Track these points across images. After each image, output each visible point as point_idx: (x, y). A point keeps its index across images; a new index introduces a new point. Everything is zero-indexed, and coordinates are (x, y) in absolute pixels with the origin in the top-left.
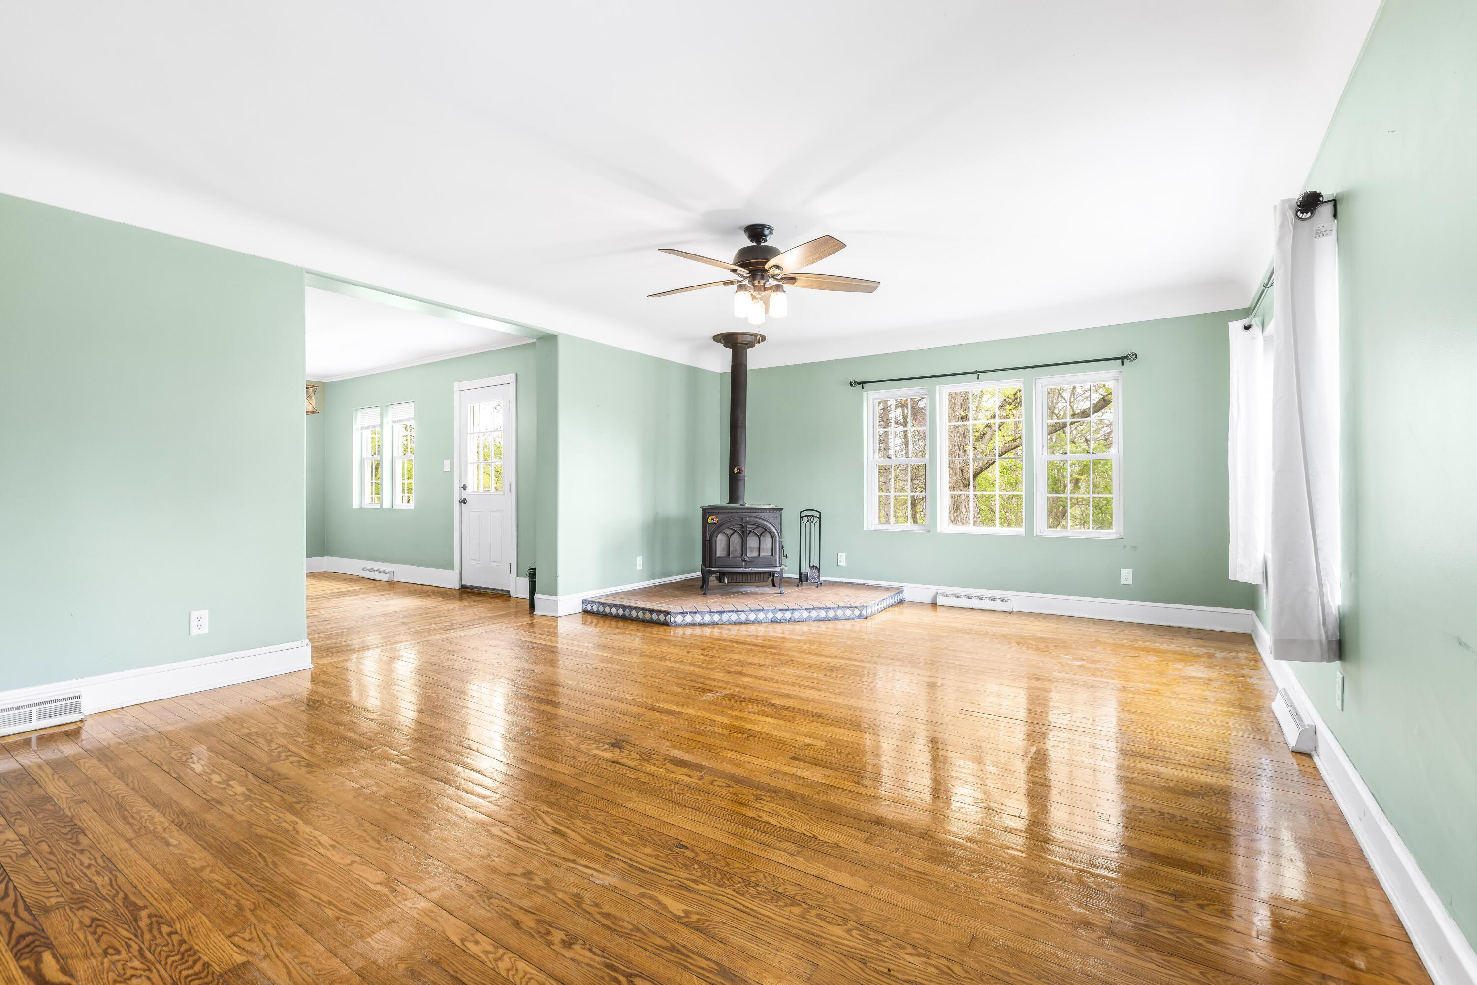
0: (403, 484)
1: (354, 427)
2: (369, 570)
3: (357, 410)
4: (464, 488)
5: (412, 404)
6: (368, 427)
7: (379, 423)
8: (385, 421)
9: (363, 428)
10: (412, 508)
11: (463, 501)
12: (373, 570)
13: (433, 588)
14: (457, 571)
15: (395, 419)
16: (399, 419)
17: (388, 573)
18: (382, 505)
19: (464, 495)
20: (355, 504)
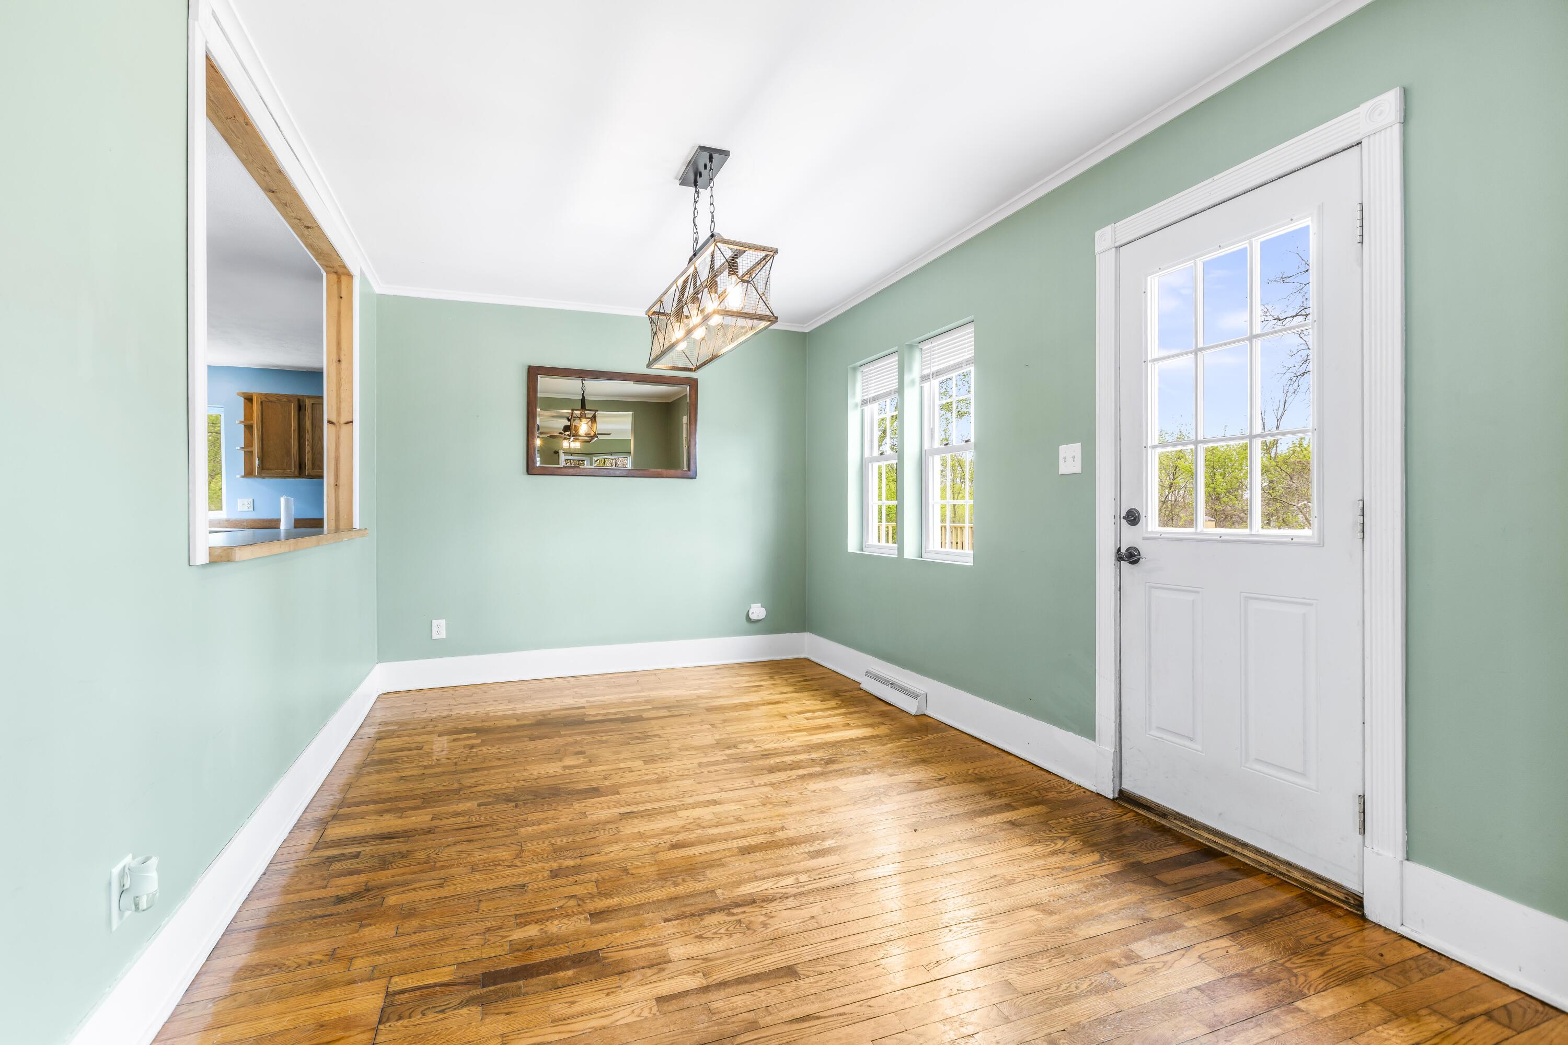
0: (943, 507)
1: (851, 402)
2: (877, 678)
3: (855, 369)
4: (1133, 518)
5: (971, 329)
6: (874, 399)
7: (895, 386)
8: (907, 378)
9: (864, 402)
10: (969, 561)
11: (1131, 556)
12: (885, 682)
13: (1029, 768)
14: (1108, 748)
15: (926, 372)
16: (934, 369)
17: (915, 696)
18: (901, 550)
19: (1131, 537)
20: (852, 546)
